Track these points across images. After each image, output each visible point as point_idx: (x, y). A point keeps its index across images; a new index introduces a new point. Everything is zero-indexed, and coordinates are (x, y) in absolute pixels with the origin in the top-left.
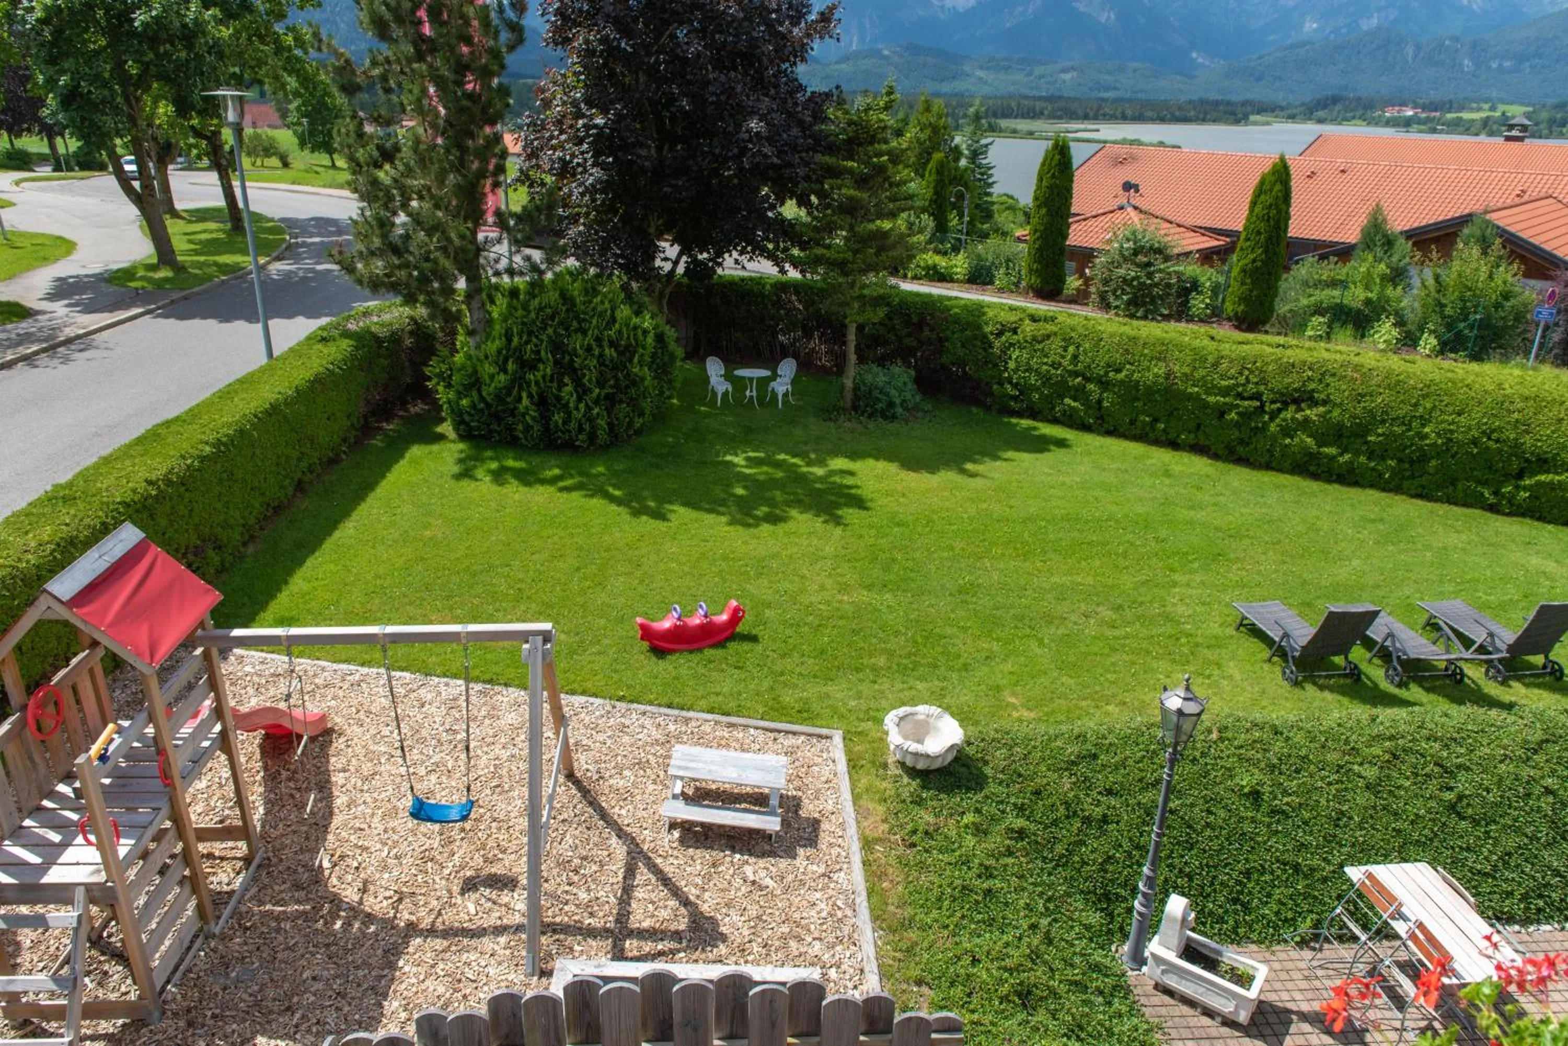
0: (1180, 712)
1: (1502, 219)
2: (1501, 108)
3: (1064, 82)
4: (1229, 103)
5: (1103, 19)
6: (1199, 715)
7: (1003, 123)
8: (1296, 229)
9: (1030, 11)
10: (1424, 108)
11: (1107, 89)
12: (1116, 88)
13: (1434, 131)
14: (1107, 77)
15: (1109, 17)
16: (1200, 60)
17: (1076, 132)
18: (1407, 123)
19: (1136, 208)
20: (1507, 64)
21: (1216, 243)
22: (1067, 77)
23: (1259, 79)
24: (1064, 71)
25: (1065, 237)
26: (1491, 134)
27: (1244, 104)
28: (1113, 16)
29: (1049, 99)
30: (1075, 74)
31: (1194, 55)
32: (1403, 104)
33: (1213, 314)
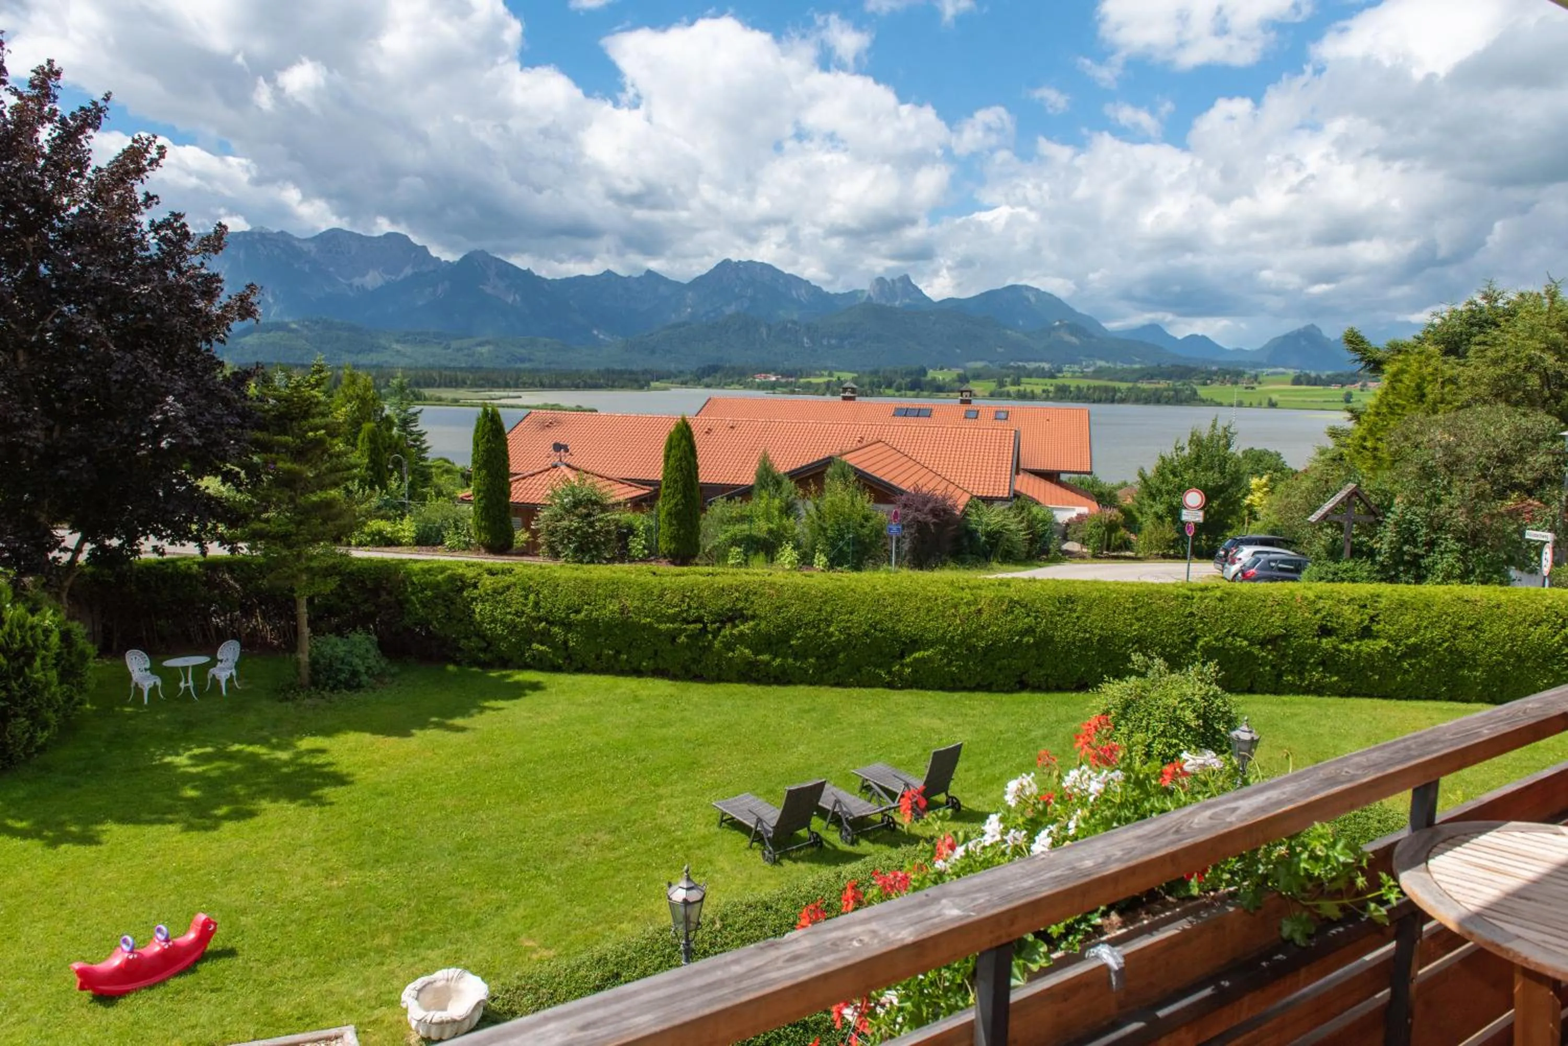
0: (686, 902)
1: (852, 460)
2: (837, 374)
3: (482, 354)
4: (631, 372)
5: (510, 300)
6: (702, 900)
7: (427, 392)
8: (705, 476)
9: (439, 291)
10: (783, 375)
11: (522, 360)
12: (530, 360)
13: (793, 392)
14: (523, 351)
15: (515, 299)
16: (601, 337)
17: (500, 398)
18: (773, 387)
19: (568, 466)
20: (833, 342)
21: (642, 492)
22: (484, 350)
23: (653, 352)
24: (480, 344)
25: (508, 495)
26: (833, 394)
27: (645, 372)
28: (518, 298)
29: (471, 369)
30: (491, 347)
31: (595, 332)
32: (767, 372)
33: (651, 554)
